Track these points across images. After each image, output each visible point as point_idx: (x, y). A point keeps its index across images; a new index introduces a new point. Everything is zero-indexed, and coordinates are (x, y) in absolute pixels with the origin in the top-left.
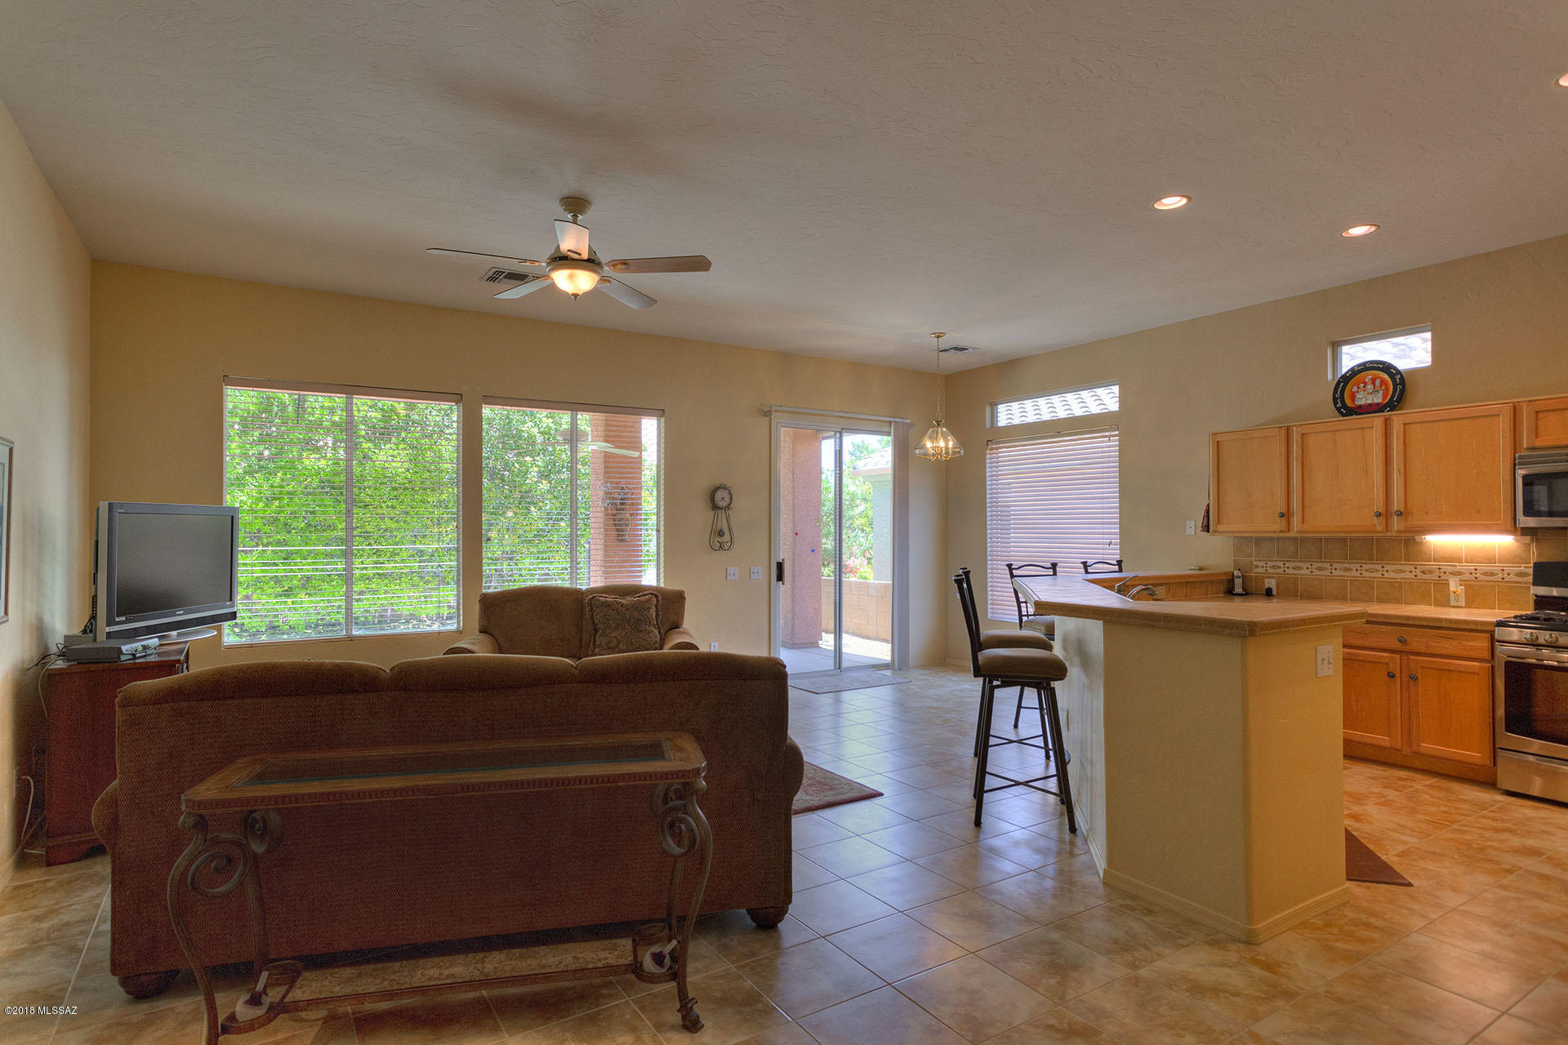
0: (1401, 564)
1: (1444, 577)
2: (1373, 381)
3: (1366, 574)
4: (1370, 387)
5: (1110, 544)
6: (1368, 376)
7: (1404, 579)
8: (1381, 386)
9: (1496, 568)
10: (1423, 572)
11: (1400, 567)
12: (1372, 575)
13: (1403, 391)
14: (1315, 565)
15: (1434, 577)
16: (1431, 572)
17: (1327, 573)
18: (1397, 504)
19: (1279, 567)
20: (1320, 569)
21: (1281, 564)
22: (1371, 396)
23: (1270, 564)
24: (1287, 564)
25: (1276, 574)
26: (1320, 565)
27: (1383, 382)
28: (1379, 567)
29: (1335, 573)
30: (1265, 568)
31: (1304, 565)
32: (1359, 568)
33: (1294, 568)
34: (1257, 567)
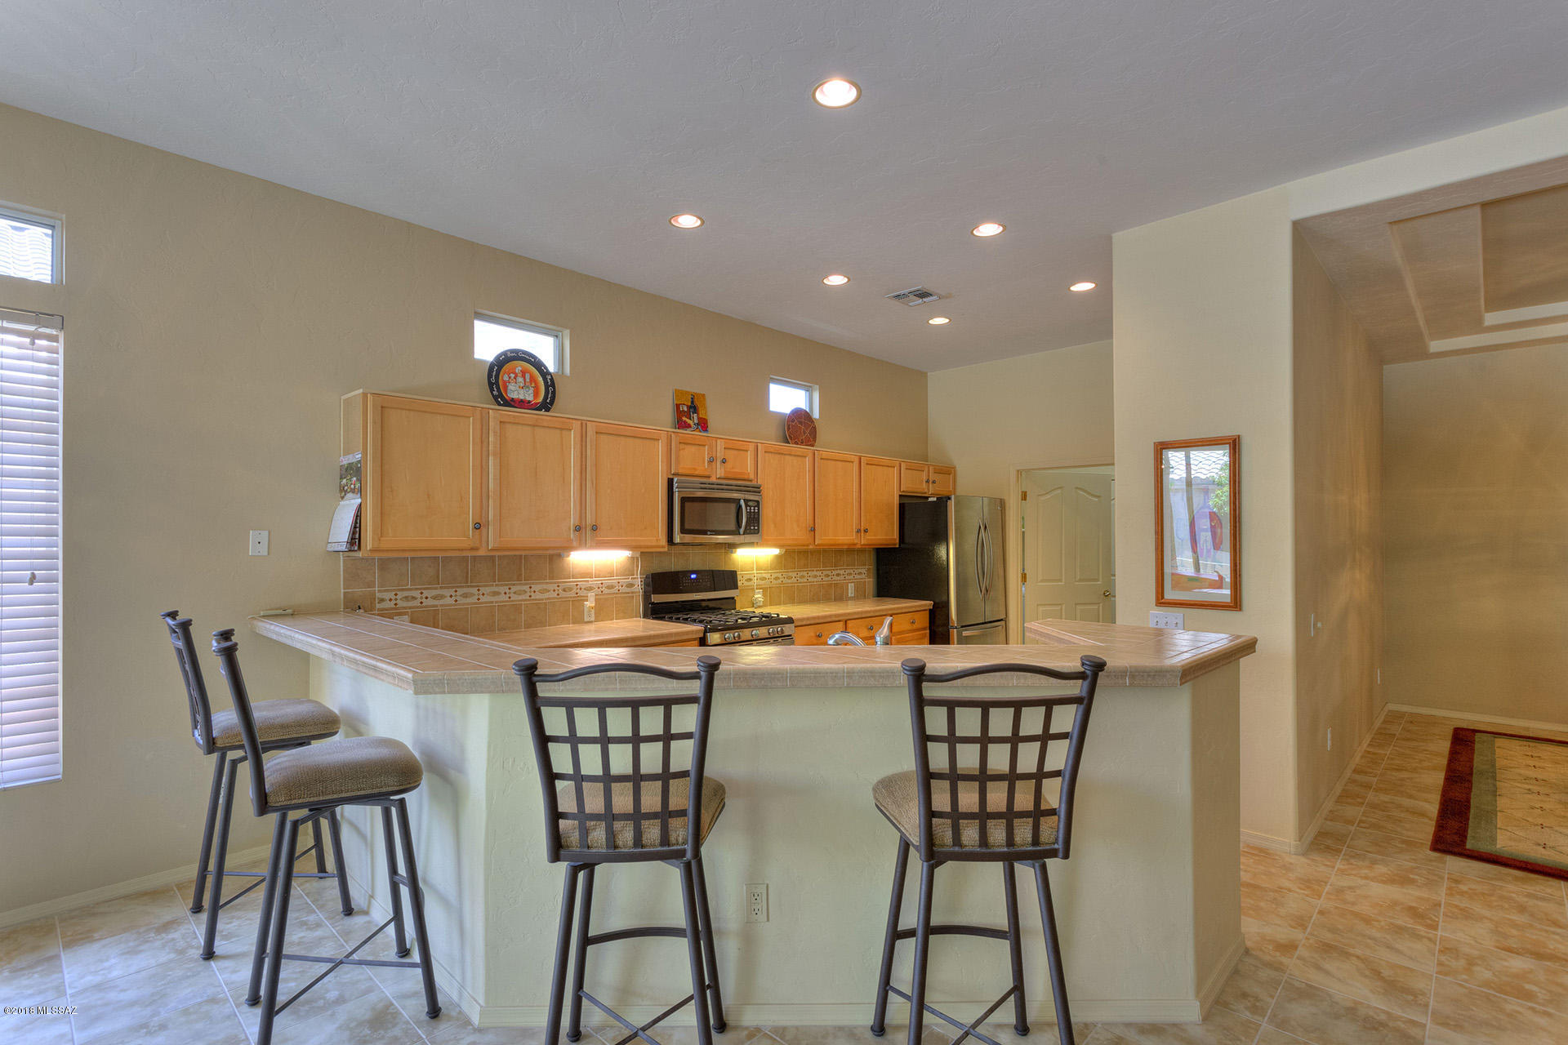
0: (547, 583)
1: (581, 593)
2: (523, 373)
3: (514, 597)
4: (520, 379)
5: (33, 579)
6: (519, 366)
7: (549, 599)
8: (531, 381)
9: (613, 581)
10: (564, 590)
11: (545, 586)
12: (520, 598)
14: (461, 591)
15: (572, 594)
16: (570, 589)
17: (474, 600)
19: (414, 598)
20: (465, 596)
21: (416, 594)
22: (522, 391)
23: (401, 595)
24: (426, 593)
25: (410, 608)
26: (465, 590)
27: (533, 379)
28: (526, 588)
29: (483, 599)
30: (394, 602)
31: (447, 593)
32: (508, 591)
33: (434, 598)
34: (382, 600)
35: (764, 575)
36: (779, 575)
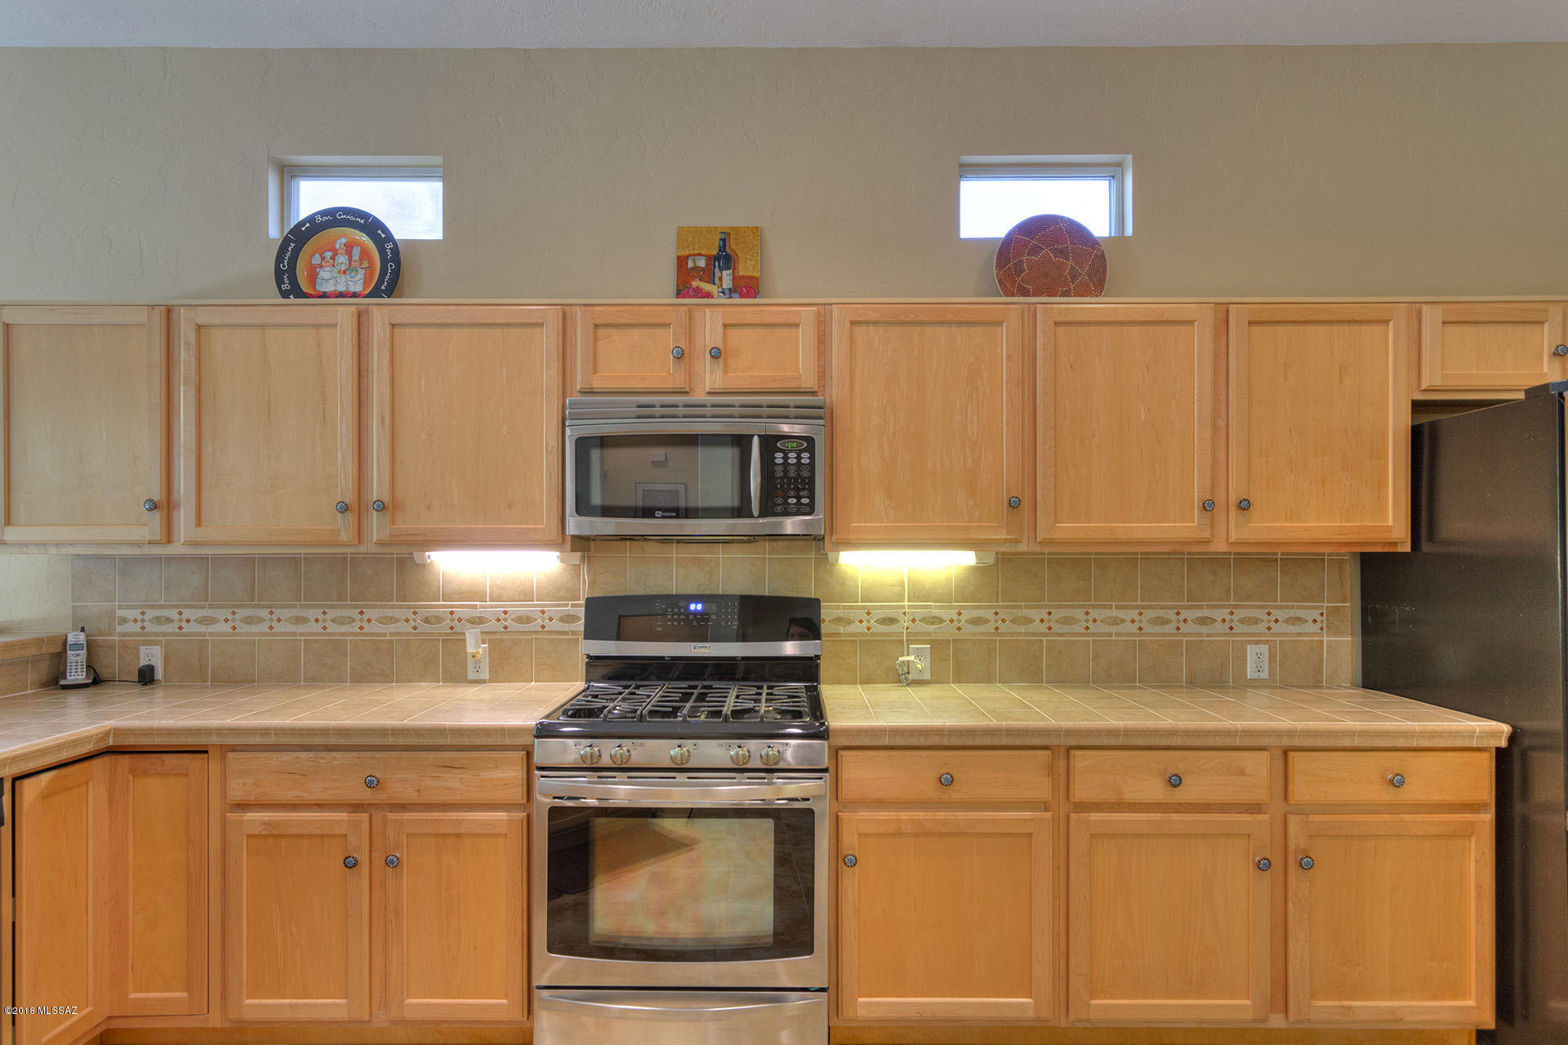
0: (393, 607)
1: (458, 628)
2: (349, 248)
3: (333, 628)
4: (342, 259)
7: (397, 634)
8: (361, 260)
9: (531, 608)
10: (427, 621)
11: (390, 613)
12: (343, 629)
13: (397, 273)
14: (242, 613)
15: (444, 627)
16: (438, 619)
17: (263, 628)
18: (377, 489)
19: (169, 620)
20: (249, 621)
21: (173, 614)
22: (343, 278)
23: (151, 614)
24: (187, 613)
25: (164, 634)
26: (249, 612)
27: (365, 254)
28: (354, 613)
29: (279, 628)
30: (139, 624)
31: (220, 614)
32: (321, 617)
33: (202, 621)
34: (124, 621)
35: (935, 612)
36: (988, 614)
